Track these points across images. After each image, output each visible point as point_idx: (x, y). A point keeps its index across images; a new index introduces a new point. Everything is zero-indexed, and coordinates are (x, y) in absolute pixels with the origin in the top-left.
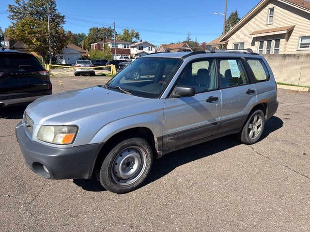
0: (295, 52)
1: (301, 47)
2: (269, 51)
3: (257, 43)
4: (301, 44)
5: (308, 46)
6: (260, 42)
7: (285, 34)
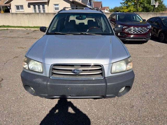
0: (53, 12)
1: (55, 9)
2: (40, 11)
3: (32, 6)
4: (55, 8)
5: (58, 9)
6: (33, 5)
7: (46, 2)
